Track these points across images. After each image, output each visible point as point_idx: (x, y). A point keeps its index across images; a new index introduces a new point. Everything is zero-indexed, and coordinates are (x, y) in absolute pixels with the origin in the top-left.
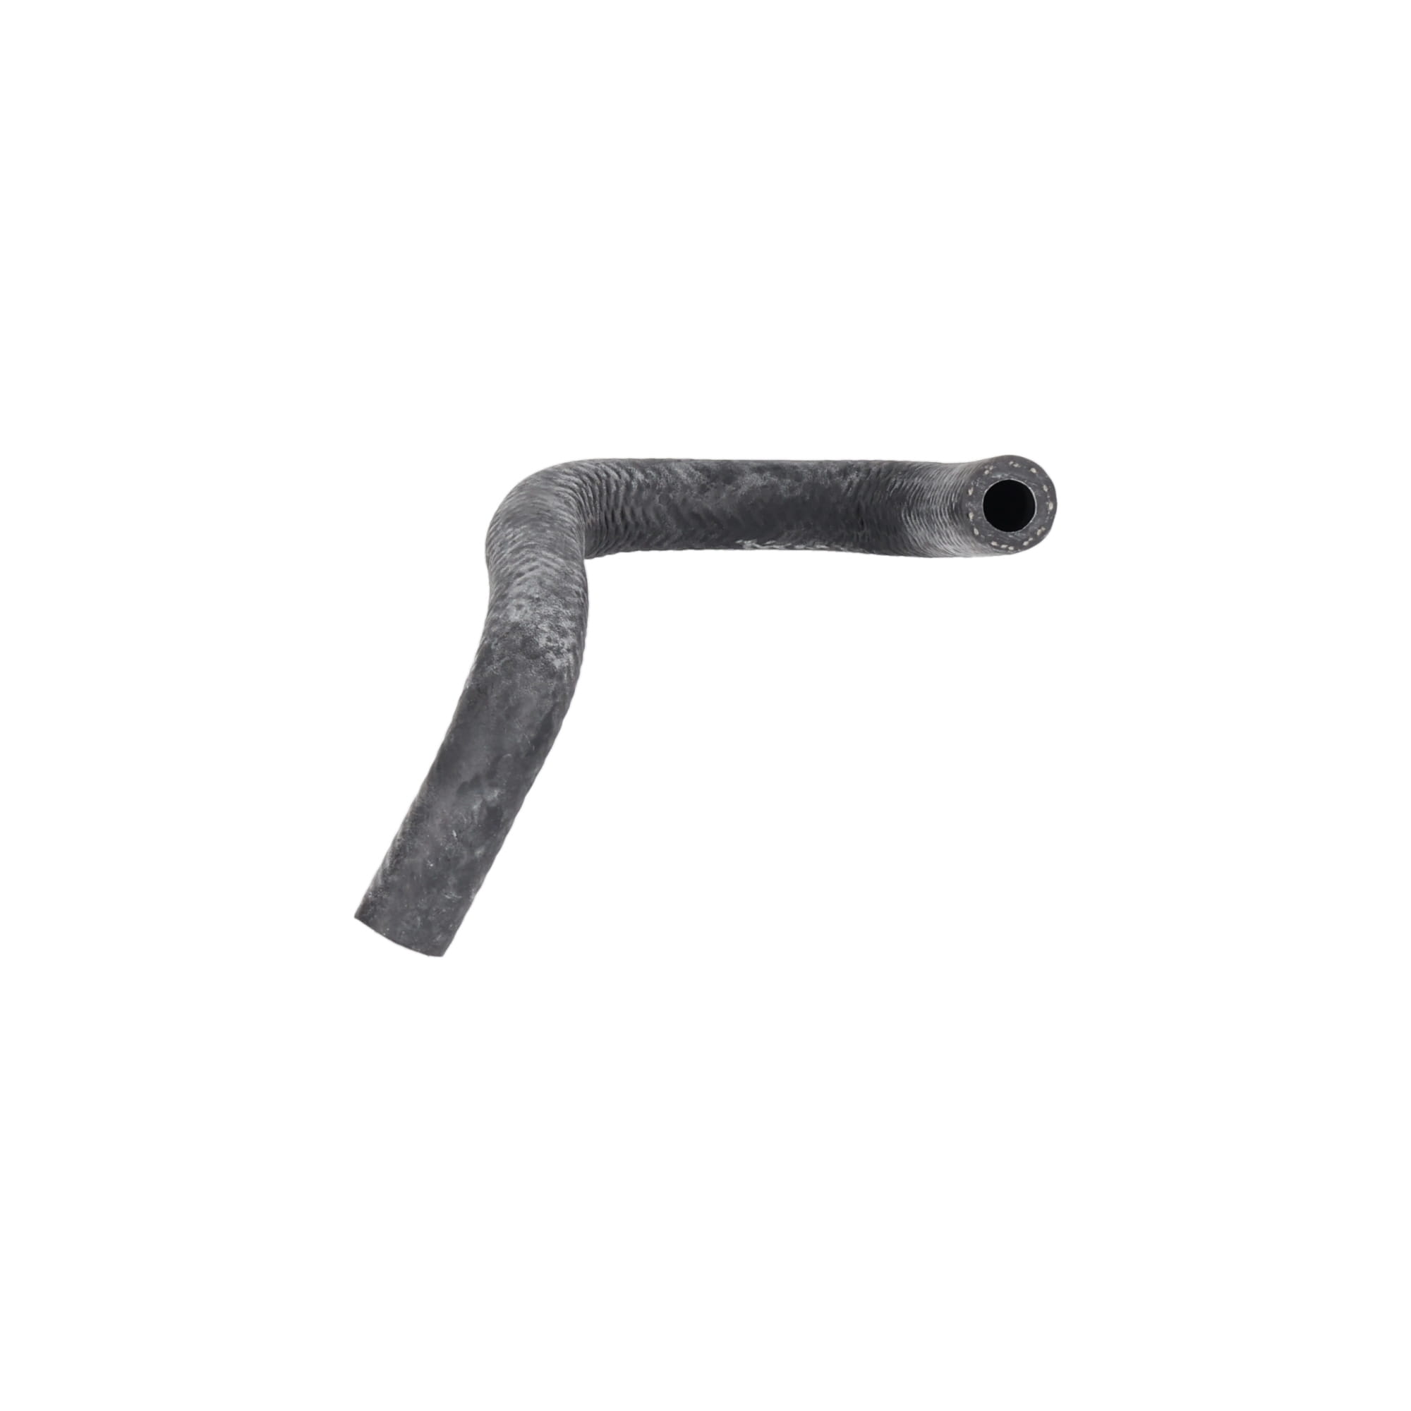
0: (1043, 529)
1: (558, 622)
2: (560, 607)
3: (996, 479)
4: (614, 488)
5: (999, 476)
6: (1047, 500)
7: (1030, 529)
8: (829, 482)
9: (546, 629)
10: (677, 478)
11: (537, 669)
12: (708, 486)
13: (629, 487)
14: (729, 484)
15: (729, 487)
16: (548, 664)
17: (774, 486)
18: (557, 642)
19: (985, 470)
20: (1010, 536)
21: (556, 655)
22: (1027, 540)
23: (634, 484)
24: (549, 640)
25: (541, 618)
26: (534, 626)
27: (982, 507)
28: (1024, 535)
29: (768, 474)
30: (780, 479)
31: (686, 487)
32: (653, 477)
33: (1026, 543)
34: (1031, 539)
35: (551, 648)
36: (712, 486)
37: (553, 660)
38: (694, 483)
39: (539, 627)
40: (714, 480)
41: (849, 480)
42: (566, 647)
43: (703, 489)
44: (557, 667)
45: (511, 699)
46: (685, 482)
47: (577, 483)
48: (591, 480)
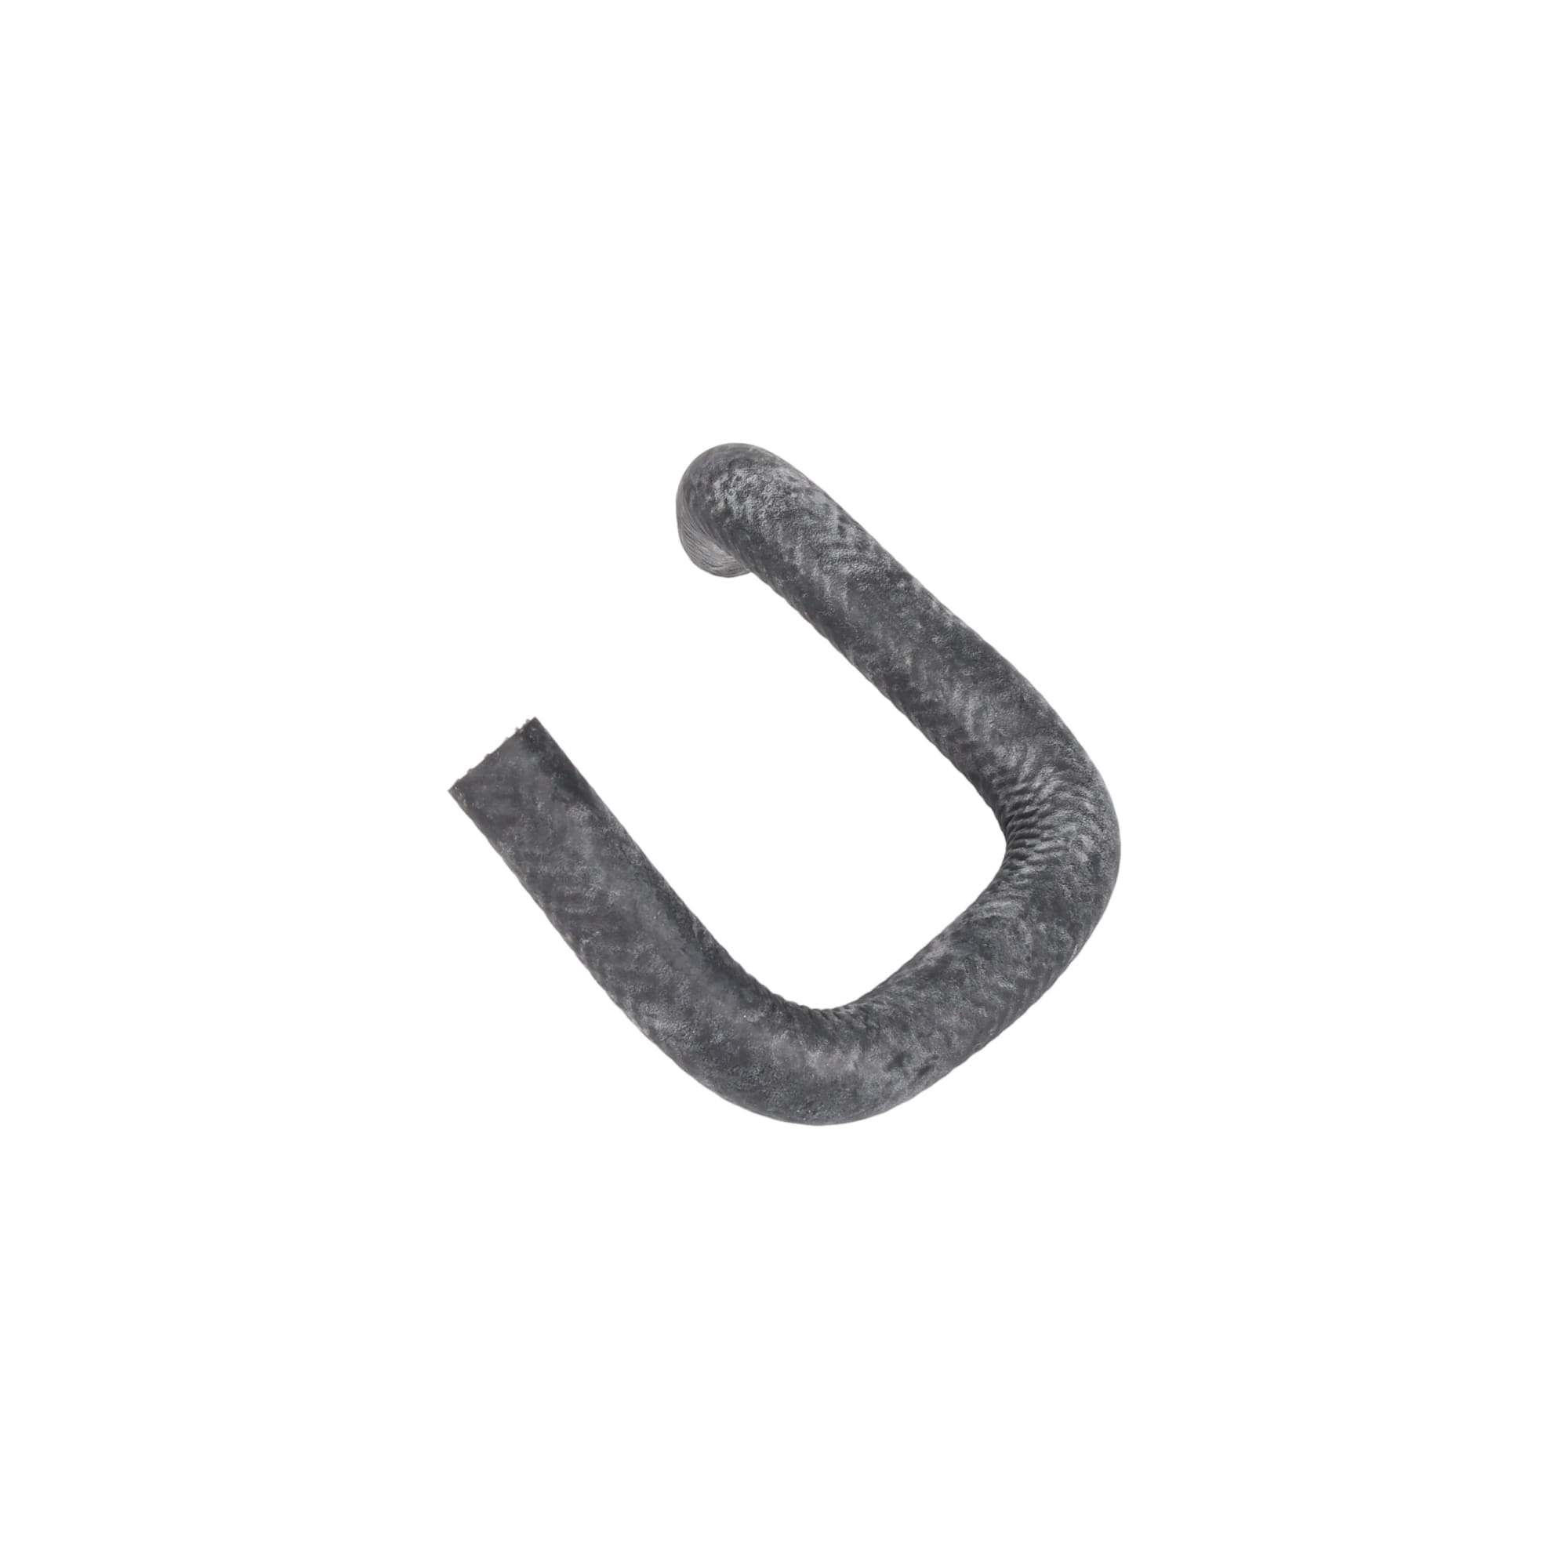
2: (769, 506)
18: (734, 486)
24: (738, 479)
25: (763, 481)
26: (759, 472)
32: (1017, 881)
35: (730, 479)
39: (755, 476)
47: (1040, 788)
48: (1043, 816)
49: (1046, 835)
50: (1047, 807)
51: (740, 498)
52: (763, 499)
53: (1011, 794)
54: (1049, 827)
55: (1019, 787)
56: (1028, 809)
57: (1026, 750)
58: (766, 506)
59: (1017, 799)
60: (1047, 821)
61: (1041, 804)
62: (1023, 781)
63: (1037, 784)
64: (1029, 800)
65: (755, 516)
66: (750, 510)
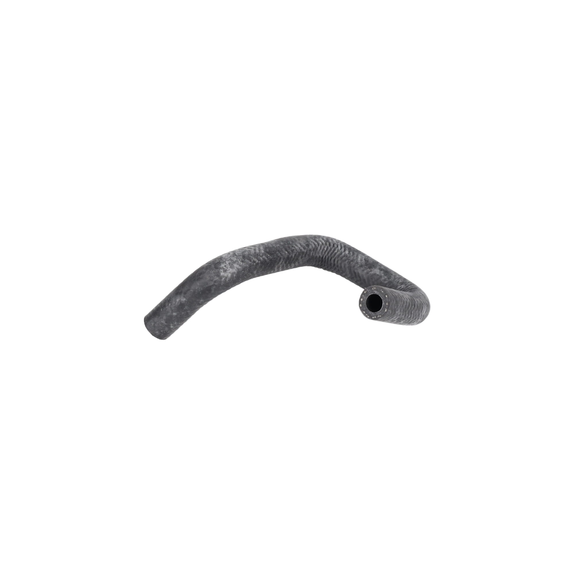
0: (380, 316)
1: (233, 263)
2: (239, 260)
3: (375, 293)
4: (336, 251)
5: (376, 292)
6: (386, 308)
7: (377, 314)
8: (396, 284)
9: (227, 263)
10: (357, 259)
11: (214, 272)
12: (363, 266)
13: (341, 253)
14: (369, 269)
15: (369, 270)
16: (219, 272)
17: (381, 277)
18: (227, 268)
19: (373, 288)
20: (370, 313)
21: (224, 271)
22: (374, 317)
23: (343, 254)
24: (225, 266)
25: (230, 260)
27: (367, 299)
28: (374, 314)
29: (382, 272)
30: (384, 275)
31: (357, 263)
33: (373, 317)
34: (375, 317)
35: (224, 269)
36: (364, 266)
37: (221, 272)
38: (360, 263)
39: (226, 261)
40: (366, 265)
41: (401, 286)
42: (229, 271)
43: (361, 266)
44: (221, 275)
45: (201, 275)
46: (358, 261)
47: (322, 243)
48: (330, 245)
49: (336, 246)
50: (328, 243)
51: (232, 267)
52: (236, 261)
53: (319, 251)
54: (334, 245)
55: (319, 248)
56: (325, 249)
57: (312, 242)
58: (239, 261)
59: (321, 250)
60: (332, 245)
61: (326, 244)
62: (319, 246)
63: (321, 243)
64: (324, 247)
65: (240, 266)
66: (238, 266)
